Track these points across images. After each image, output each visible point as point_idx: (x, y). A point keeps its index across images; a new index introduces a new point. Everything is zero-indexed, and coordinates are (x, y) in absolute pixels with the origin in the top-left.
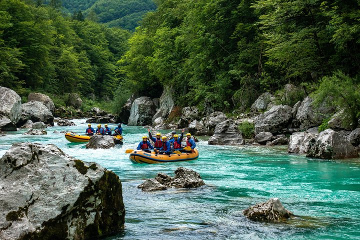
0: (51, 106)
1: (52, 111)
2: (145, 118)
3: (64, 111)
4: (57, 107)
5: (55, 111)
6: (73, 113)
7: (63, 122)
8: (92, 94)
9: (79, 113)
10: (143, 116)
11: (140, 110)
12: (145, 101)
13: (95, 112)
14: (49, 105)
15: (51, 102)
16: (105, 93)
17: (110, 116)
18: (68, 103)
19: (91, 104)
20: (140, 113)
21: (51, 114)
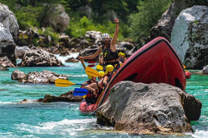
0: (11, 25)
1: (13, 34)
2: (201, 51)
3: (36, 36)
4: (22, 27)
5: (18, 35)
6: (53, 39)
7: (33, 54)
8: (87, 6)
9: (62, 40)
10: (197, 45)
11: (191, 33)
12: (202, 14)
13: (92, 39)
14: (7, 23)
15: (13, 16)
16: (110, 6)
17: (126, 46)
18: (43, 22)
19: (85, 25)
20: (191, 39)
21: (10, 38)
